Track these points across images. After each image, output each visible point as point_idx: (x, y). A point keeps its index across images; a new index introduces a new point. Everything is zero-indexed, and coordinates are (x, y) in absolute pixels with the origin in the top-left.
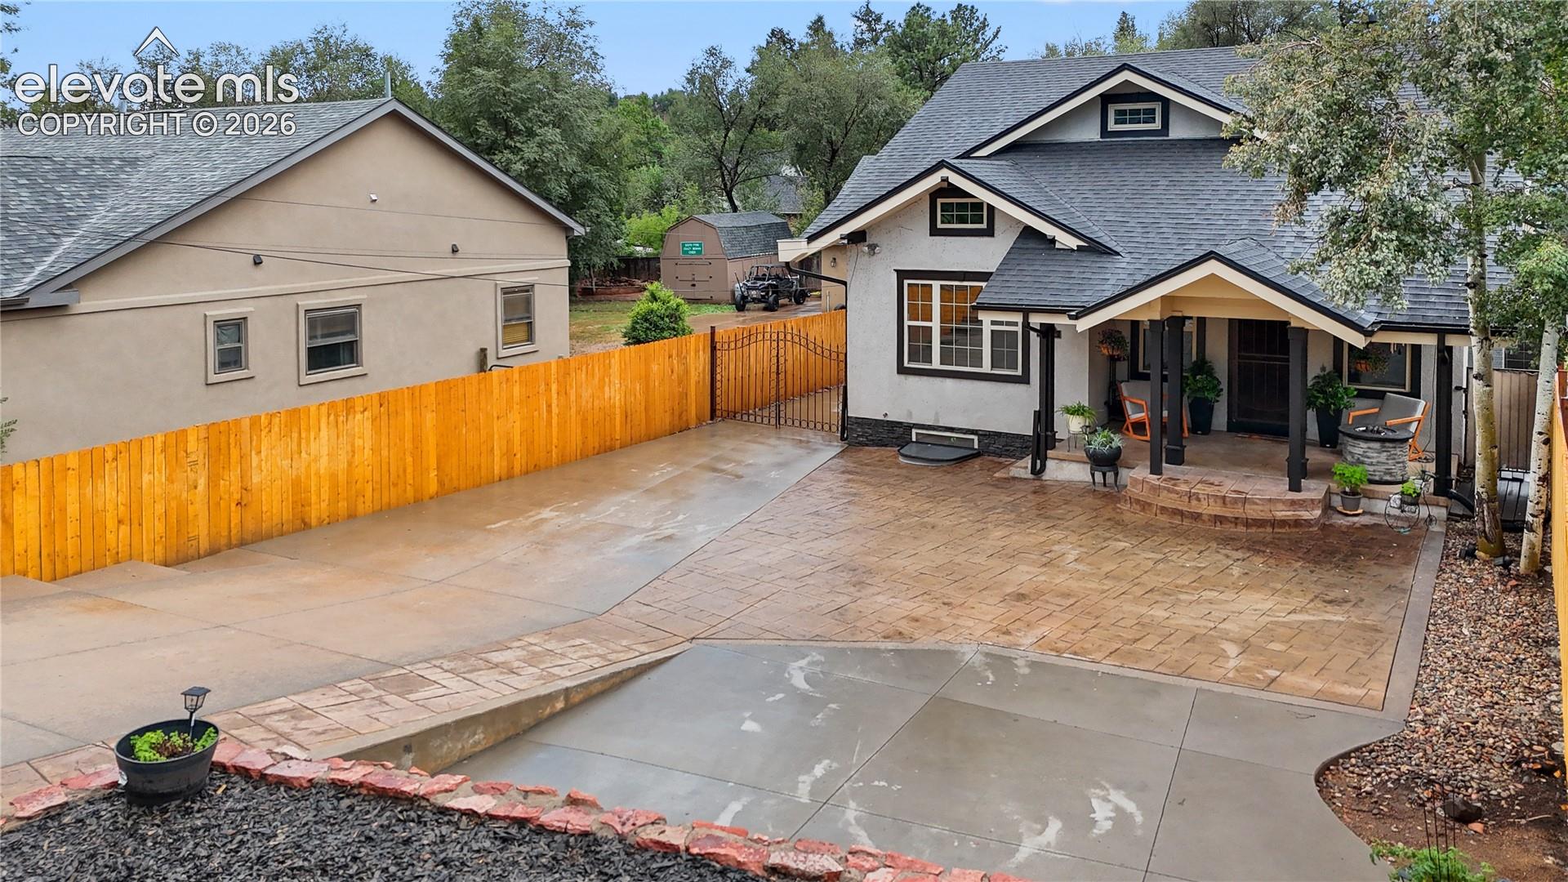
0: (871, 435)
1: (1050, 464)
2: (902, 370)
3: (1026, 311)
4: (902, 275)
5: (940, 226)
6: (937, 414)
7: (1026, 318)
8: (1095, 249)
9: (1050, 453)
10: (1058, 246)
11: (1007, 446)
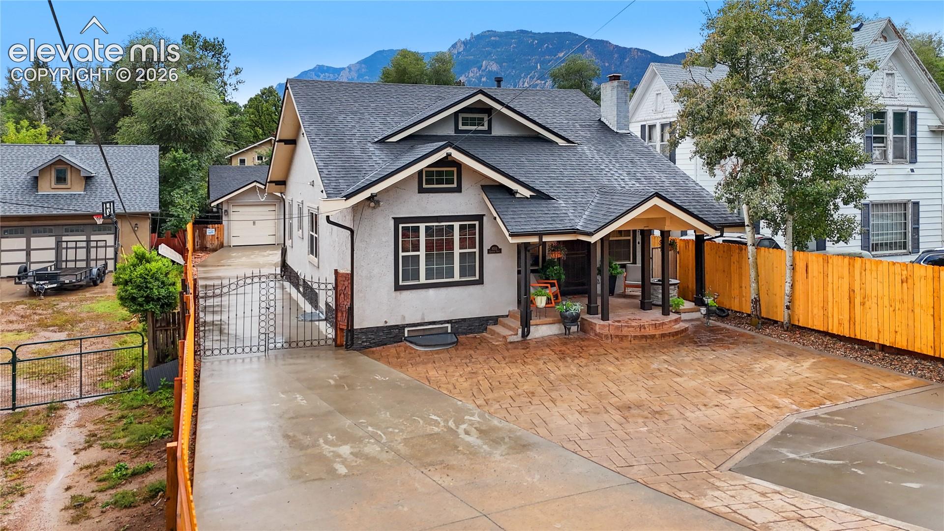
0: (374, 339)
1: (532, 328)
2: (398, 288)
3: (540, 235)
4: (397, 221)
5: (425, 186)
6: (423, 314)
7: (541, 239)
8: (540, 196)
9: (532, 322)
10: (518, 196)
11: (469, 326)
